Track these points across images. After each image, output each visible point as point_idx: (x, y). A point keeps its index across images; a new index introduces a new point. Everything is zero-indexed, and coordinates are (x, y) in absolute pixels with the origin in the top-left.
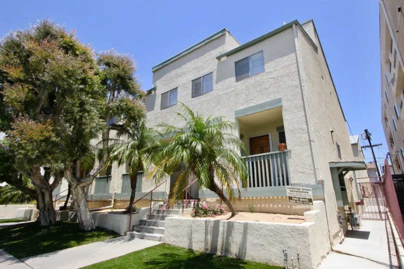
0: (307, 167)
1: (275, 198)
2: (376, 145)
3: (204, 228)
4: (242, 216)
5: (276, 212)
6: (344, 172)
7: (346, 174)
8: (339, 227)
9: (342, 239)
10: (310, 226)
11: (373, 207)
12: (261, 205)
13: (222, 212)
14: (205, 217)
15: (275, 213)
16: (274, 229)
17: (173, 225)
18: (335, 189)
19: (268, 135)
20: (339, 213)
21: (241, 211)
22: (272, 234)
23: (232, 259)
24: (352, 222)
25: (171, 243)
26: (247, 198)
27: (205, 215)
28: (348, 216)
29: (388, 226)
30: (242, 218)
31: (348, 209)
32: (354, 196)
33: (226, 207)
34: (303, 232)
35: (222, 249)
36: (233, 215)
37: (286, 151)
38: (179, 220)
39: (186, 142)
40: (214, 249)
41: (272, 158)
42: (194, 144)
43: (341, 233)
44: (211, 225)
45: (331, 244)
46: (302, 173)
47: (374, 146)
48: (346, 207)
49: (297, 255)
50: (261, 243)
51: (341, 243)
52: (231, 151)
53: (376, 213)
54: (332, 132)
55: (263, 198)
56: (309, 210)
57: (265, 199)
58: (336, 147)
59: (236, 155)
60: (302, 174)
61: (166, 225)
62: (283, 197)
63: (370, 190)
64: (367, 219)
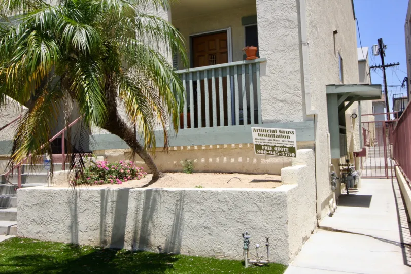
0: (292, 91)
1: (233, 146)
2: (391, 65)
3: (99, 205)
4: (172, 179)
5: (232, 171)
6: (346, 103)
7: (348, 105)
8: (330, 191)
9: (333, 209)
10: (291, 191)
11: (377, 159)
12: (207, 160)
13: (134, 175)
14: (101, 184)
15: (232, 173)
16: (228, 200)
17: (35, 202)
18: (330, 131)
19: (225, 32)
20: (332, 168)
21: (170, 172)
22: (225, 208)
23: (153, 256)
24: (349, 182)
25: (32, 237)
26: (182, 148)
27: (101, 180)
28: (343, 174)
29: (396, 186)
30: (173, 183)
31: (344, 163)
32: (355, 142)
33: (143, 165)
34: (278, 202)
35: (135, 240)
36: (155, 179)
37: (257, 60)
38: (46, 193)
39: (50, 25)
40: (119, 239)
41: (232, 75)
42: (68, 29)
43: (332, 200)
44: (112, 200)
45: (318, 217)
46: (281, 101)
47: (387, 66)
48: (343, 161)
49: (266, 240)
50: (205, 225)
51: (331, 215)
52: (151, 51)
53: (380, 168)
54: (335, 32)
55: (211, 146)
56: (290, 164)
57: (215, 149)
58: (338, 60)
59: (163, 62)
60: (281, 104)
61: (19, 205)
62: (246, 144)
63: (373, 135)
64: (367, 177)
